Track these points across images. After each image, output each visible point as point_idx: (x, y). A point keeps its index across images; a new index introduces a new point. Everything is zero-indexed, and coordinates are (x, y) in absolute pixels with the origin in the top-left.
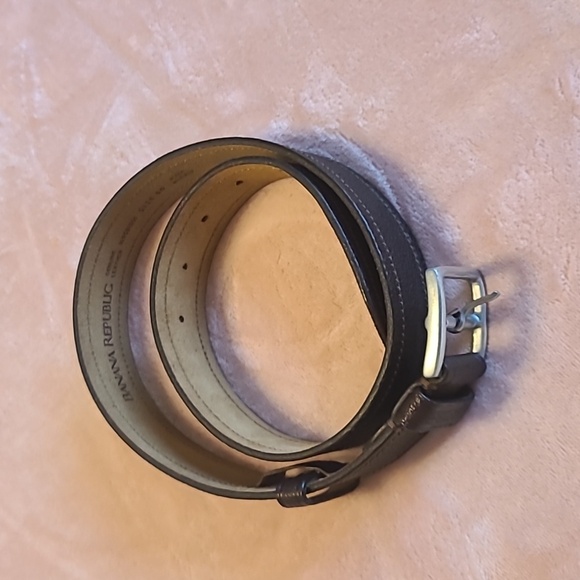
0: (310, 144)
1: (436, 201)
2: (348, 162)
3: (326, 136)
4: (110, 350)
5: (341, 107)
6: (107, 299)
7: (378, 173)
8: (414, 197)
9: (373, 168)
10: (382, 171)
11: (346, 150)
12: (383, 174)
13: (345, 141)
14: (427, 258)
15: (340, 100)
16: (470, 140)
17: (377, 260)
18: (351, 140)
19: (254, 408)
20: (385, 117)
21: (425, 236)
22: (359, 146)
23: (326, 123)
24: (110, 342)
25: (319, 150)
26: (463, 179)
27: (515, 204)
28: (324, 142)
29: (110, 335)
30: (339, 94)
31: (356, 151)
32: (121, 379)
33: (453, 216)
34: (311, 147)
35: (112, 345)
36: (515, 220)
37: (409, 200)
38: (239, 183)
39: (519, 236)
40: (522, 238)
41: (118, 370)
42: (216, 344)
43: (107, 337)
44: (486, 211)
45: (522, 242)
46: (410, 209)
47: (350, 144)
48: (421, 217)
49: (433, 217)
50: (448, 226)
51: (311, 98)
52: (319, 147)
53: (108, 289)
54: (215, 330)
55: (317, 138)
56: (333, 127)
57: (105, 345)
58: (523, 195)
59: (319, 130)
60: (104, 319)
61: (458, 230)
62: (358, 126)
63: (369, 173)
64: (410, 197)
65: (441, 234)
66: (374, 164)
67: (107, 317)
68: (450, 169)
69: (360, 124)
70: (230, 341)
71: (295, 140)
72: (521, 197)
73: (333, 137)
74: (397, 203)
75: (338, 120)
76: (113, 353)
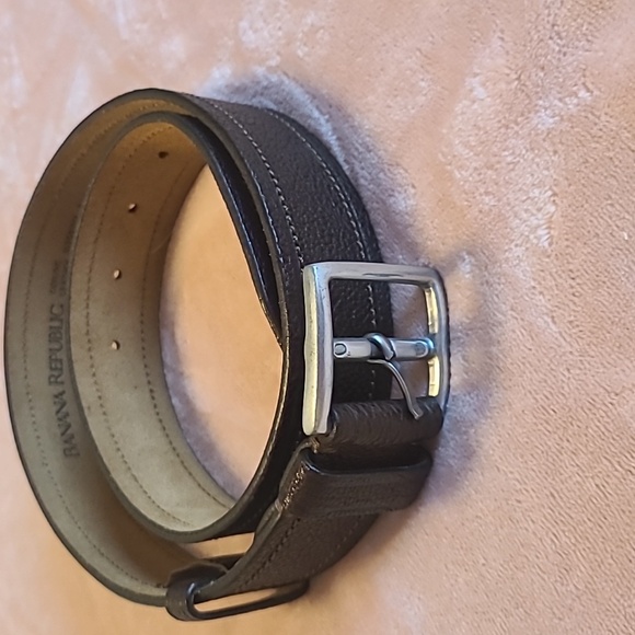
0: (252, 92)
1: (386, 151)
2: (291, 112)
3: (267, 79)
4: (56, 389)
5: (280, 33)
6: (56, 324)
7: (322, 121)
8: (361, 149)
9: (316, 114)
10: (327, 117)
11: (288, 94)
12: (328, 121)
13: (287, 82)
14: (380, 238)
15: (279, 24)
16: (419, 50)
17: (269, 242)
18: (294, 79)
19: (206, 464)
20: (327, 38)
21: (375, 205)
22: (302, 86)
23: (267, 60)
24: (59, 380)
25: (262, 99)
26: (413, 111)
27: (473, 141)
28: (266, 88)
29: (61, 369)
30: (278, 15)
31: (299, 94)
32: (69, 426)
33: (406, 171)
34: (254, 96)
35: (62, 383)
36: (474, 164)
37: (356, 154)
38: (162, 155)
39: (482, 190)
40: (487, 193)
41: (67, 415)
42: (169, 378)
43: (56, 373)
44: (440, 155)
45: (487, 199)
46: (357, 168)
47: (293, 84)
48: (369, 178)
49: (381, 175)
50: (400, 186)
51: (251, 28)
52: (262, 94)
53: (55, 310)
54: (168, 360)
55: (258, 83)
56: (273, 63)
57: (50, 383)
58: (481, 124)
59: (260, 71)
60: (51, 350)
61: (413, 191)
62: (298, 57)
63: (313, 123)
64: (357, 149)
65: (392, 200)
66: (317, 108)
67: (56, 346)
68: (399, 98)
69: (300, 53)
70: (182, 374)
71: (238, 90)
72: (479, 129)
73: (274, 79)
74: (345, 161)
75: (279, 53)
76: (63, 392)
